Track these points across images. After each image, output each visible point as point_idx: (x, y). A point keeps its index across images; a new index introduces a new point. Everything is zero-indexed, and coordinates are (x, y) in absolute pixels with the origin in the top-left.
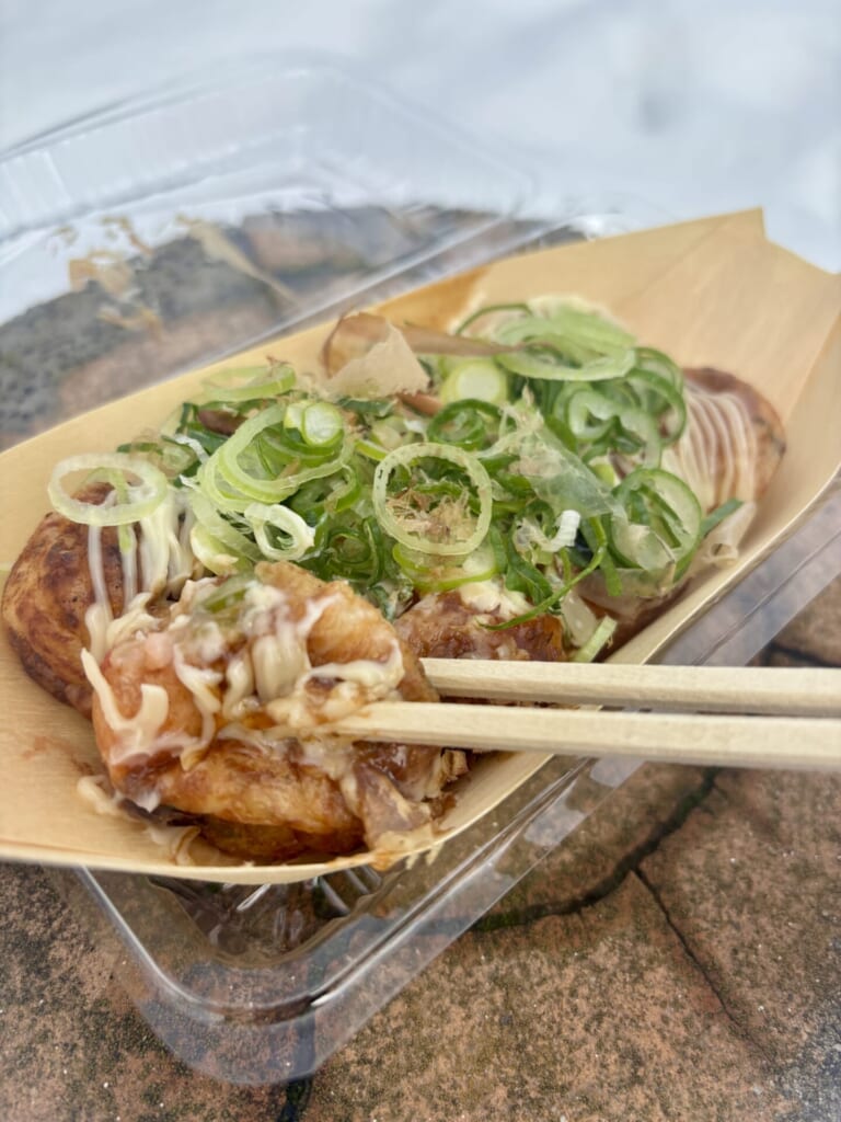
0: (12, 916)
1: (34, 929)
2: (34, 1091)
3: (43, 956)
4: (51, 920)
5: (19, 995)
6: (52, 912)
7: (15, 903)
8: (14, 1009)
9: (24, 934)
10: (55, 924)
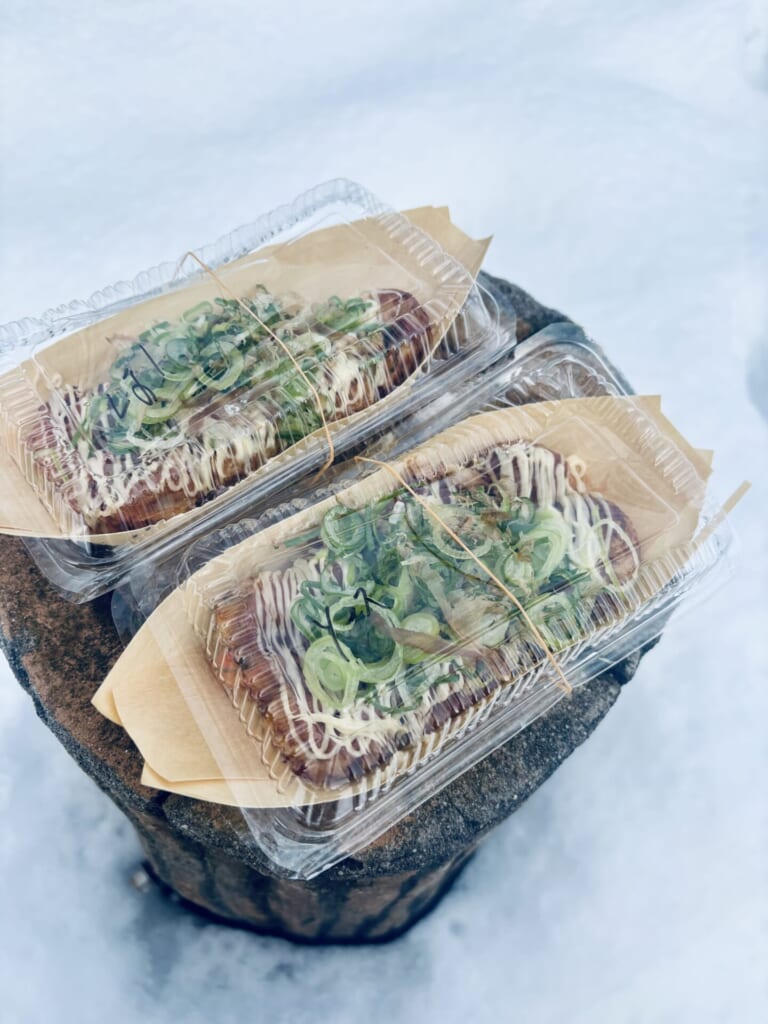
0: (96, 641)
1: (104, 650)
2: (90, 719)
3: (106, 663)
4: (112, 648)
5: (92, 677)
6: (113, 645)
7: (98, 636)
8: (88, 682)
9: (99, 651)
10: (114, 651)
